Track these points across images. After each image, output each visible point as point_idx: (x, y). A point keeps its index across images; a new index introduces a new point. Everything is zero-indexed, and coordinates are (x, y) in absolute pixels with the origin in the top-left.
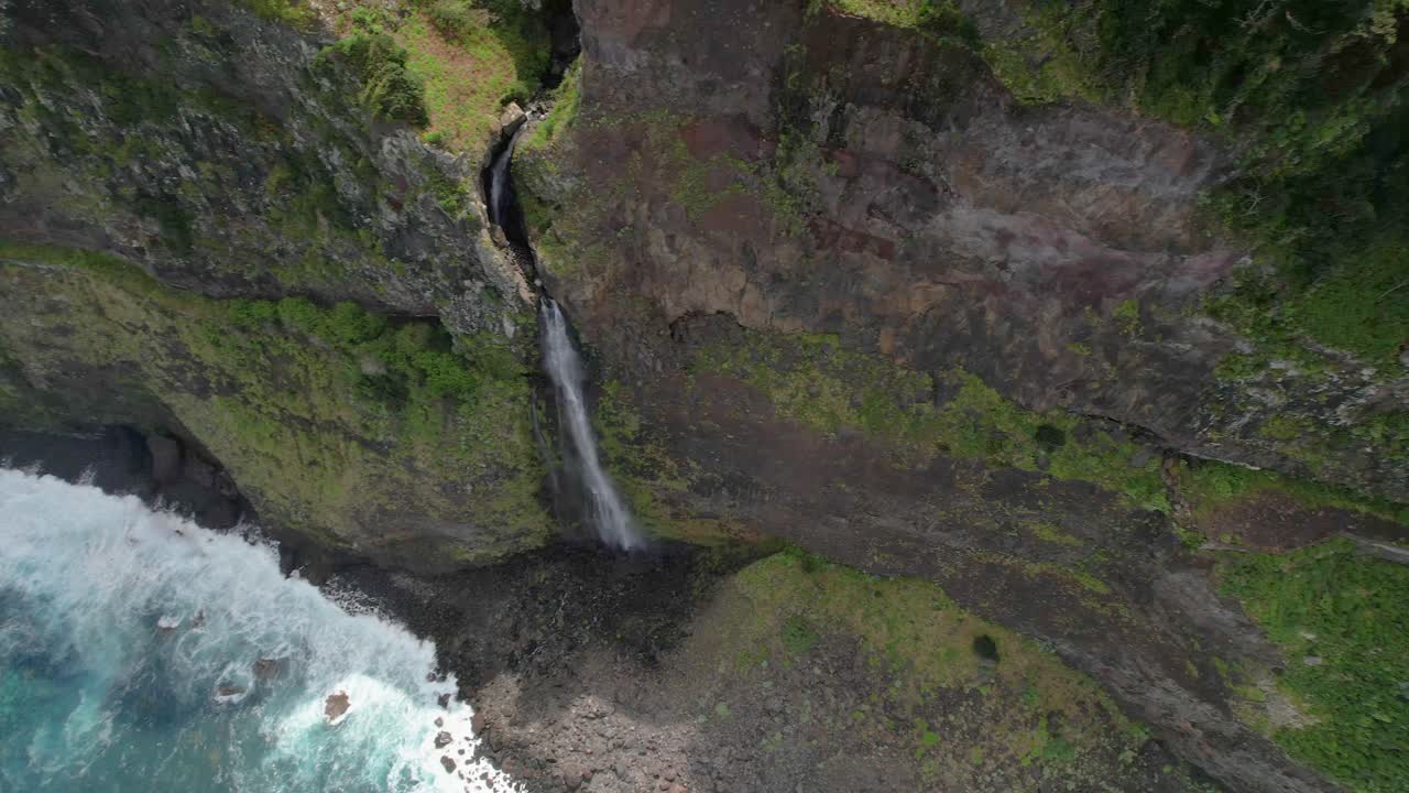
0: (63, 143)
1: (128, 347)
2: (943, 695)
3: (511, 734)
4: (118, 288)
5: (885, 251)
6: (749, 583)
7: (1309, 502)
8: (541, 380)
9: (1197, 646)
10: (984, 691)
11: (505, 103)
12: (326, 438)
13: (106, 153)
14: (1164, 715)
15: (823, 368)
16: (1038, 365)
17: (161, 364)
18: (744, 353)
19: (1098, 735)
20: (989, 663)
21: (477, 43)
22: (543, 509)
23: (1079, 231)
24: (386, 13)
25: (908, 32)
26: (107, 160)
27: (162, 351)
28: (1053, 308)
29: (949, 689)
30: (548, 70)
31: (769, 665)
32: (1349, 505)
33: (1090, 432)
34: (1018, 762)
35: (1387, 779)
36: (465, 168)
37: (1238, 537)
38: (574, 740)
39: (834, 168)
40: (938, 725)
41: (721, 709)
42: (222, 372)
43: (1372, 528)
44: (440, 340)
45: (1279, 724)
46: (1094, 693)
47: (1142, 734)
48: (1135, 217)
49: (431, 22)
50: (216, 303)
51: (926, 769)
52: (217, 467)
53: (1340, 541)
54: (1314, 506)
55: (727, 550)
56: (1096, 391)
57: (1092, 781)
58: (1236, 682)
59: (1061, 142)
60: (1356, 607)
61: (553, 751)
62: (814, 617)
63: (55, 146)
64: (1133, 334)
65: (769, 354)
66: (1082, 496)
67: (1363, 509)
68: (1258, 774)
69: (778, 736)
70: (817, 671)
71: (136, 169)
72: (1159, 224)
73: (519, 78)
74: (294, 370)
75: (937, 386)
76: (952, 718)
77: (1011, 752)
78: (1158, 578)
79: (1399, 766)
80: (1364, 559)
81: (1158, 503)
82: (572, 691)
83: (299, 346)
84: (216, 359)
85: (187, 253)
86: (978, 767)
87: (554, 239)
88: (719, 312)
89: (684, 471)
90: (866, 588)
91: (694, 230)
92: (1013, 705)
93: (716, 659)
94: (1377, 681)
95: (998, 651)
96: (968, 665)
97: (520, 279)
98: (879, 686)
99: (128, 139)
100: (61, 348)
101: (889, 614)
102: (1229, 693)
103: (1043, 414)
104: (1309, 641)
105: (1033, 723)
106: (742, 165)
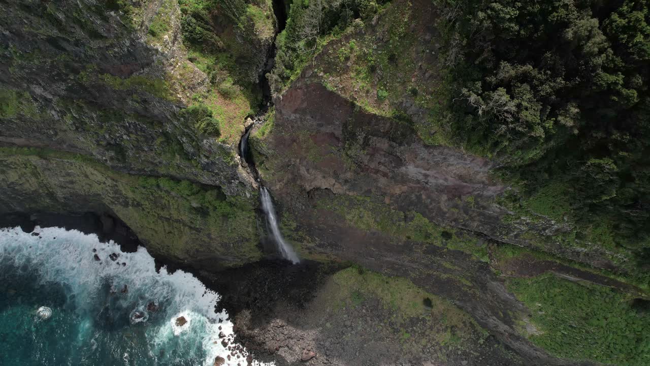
0: (80, 126)
1: (97, 189)
2: (411, 320)
3: (248, 332)
4: (95, 170)
5: (385, 175)
6: (338, 278)
7: (540, 259)
8: (260, 212)
9: (502, 306)
10: (427, 318)
11: (246, 119)
12: (175, 224)
13: (97, 131)
14: (495, 327)
15: (365, 208)
16: (442, 214)
17: (110, 195)
18: (336, 202)
19: (470, 334)
20: (429, 309)
21: (235, 98)
22: (260, 250)
23: (451, 177)
24: (203, 93)
25: (389, 118)
26: (96, 133)
27: (111, 192)
28: (444, 197)
29: (413, 318)
30: (262, 103)
31: (346, 309)
32: (554, 260)
33: (461, 234)
34: (440, 344)
35: (567, 353)
36: (233, 148)
37: (513, 272)
38: (272, 335)
39: (366, 152)
40: (409, 331)
41: (328, 325)
42: (135, 200)
43: (561, 269)
44: (221, 196)
45: (531, 334)
46: (469, 319)
47: (487, 333)
48: (470, 175)
49: (219, 92)
50: (133, 177)
51: (405, 347)
52: (128, 228)
53: (549, 273)
54: (541, 260)
55: (330, 264)
56: (462, 222)
57: (467, 351)
58: (516, 319)
59: (442, 155)
60: (555, 296)
61: (264, 339)
62: (363, 291)
63: (77, 128)
64: (473, 207)
65: (345, 203)
66: (459, 255)
67: (558, 261)
68: (527, 349)
69: (350, 335)
70: (364, 311)
71: (107, 137)
72: (478, 177)
73: (251, 108)
74: (164, 201)
75: (406, 216)
76: (415, 328)
77: (437, 340)
78: (488, 282)
79: (571, 349)
80: (558, 279)
81: (485, 259)
82: (271, 317)
83: (166, 194)
84: (133, 196)
85: (125, 162)
86: (424, 346)
87: (264, 168)
88: (326, 189)
89: (313, 241)
90: (383, 280)
91: (316, 168)
92: (438, 323)
93: (326, 306)
94: (562, 320)
95: (432, 304)
96: (421, 309)
97: (252, 180)
98: (387, 316)
99: (105, 127)
100: (70, 188)
101: (391, 290)
102: (513, 323)
103: (444, 228)
104: (539, 306)
105: (445, 330)
106: (333, 148)
